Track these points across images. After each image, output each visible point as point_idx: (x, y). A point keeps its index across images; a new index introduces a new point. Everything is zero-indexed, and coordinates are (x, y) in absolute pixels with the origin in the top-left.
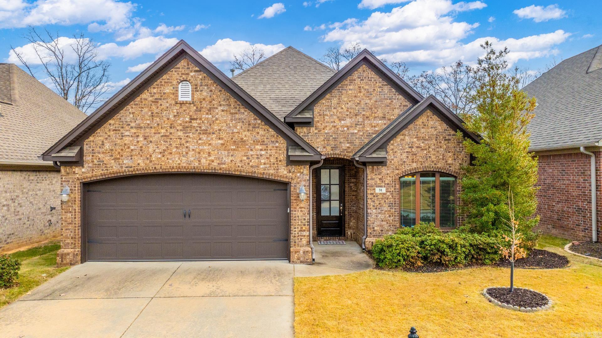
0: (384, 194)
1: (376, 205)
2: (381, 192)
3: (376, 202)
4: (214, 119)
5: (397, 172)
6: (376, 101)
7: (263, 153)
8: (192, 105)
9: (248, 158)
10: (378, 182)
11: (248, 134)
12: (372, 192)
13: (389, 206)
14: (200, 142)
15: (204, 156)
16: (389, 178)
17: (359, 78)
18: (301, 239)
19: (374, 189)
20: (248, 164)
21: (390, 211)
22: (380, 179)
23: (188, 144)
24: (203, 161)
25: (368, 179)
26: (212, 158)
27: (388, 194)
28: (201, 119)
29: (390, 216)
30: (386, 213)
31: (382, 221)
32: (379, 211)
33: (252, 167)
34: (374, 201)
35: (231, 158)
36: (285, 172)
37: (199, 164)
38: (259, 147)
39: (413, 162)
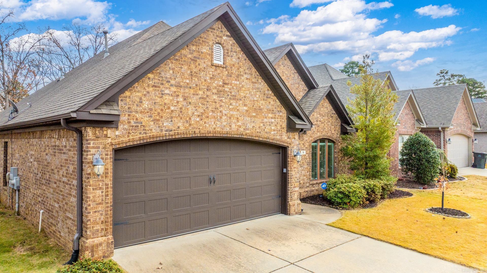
0: (305, 155)
1: (301, 164)
2: (303, 154)
3: (301, 161)
4: (241, 86)
5: (311, 138)
6: (291, 84)
7: (273, 120)
8: (225, 69)
9: (264, 125)
10: (302, 146)
11: (263, 102)
13: (307, 165)
14: (231, 107)
15: (234, 121)
16: (307, 144)
17: (283, 64)
18: (294, 194)
20: (264, 130)
22: (303, 144)
23: (222, 109)
24: (233, 126)
26: (239, 124)
27: (307, 155)
28: (231, 85)
29: (307, 172)
30: (306, 169)
31: (304, 176)
32: (302, 168)
33: (266, 133)
35: (253, 124)
36: (286, 138)
37: (230, 129)
38: (270, 115)
39: (318, 132)
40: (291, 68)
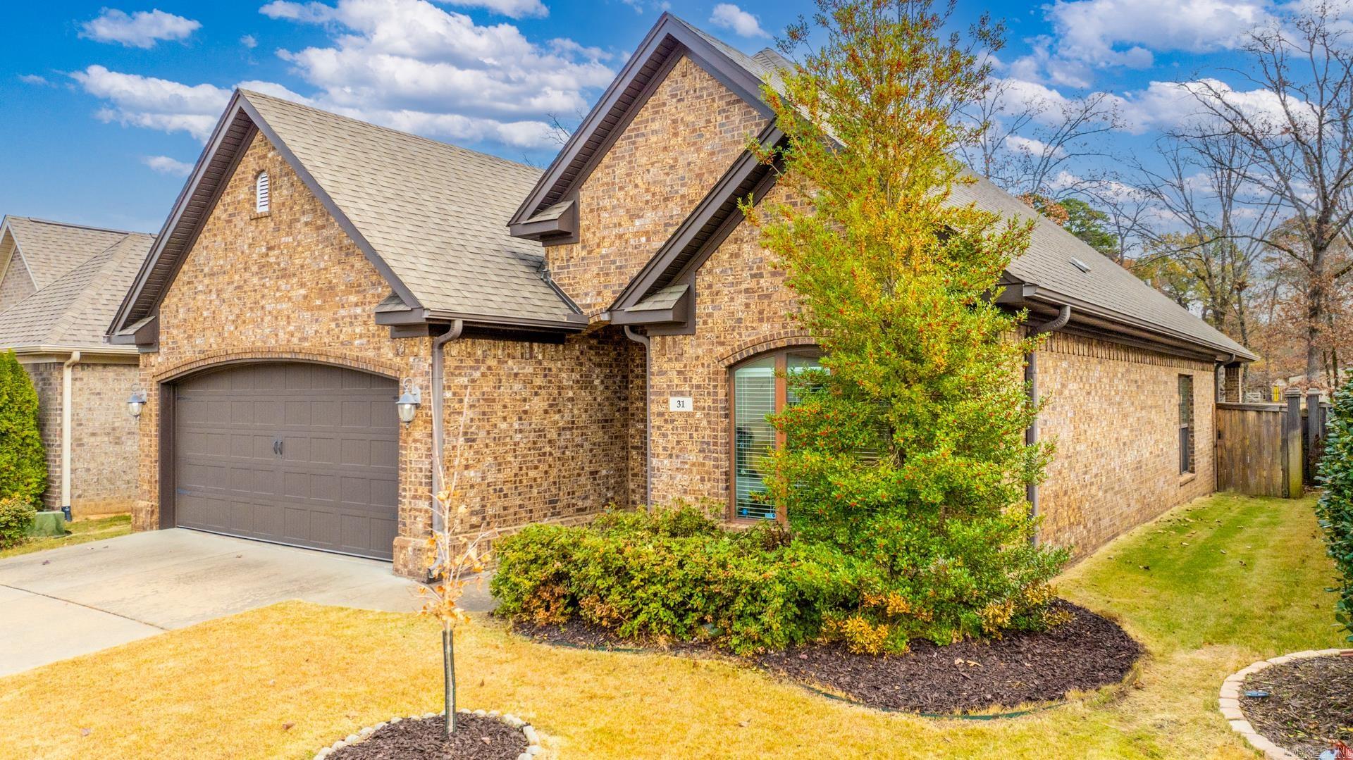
0: (689, 415)
1: (669, 446)
2: (681, 409)
3: (670, 437)
4: (295, 244)
5: (720, 350)
6: (712, 154)
7: (359, 310)
8: (269, 220)
9: (338, 326)
10: (676, 381)
11: (337, 269)
12: (661, 409)
13: (700, 451)
14: (278, 294)
15: (282, 323)
16: (700, 370)
17: (674, 96)
18: (415, 518)
19: (666, 402)
20: (338, 338)
21: (704, 465)
22: (679, 372)
23: (264, 302)
24: (281, 334)
25: (652, 374)
26: (291, 328)
27: (699, 414)
28: (279, 248)
29: (702, 480)
30: (695, 469)
31: (685, 492)
32: (677, 463)
33: (342, 344)
34: (665, 435)
35: (315, 327)
36: (391, 355)
37: (276, 341)
38: (353, 298)
39: (761, 320)
40: (709, 95)
